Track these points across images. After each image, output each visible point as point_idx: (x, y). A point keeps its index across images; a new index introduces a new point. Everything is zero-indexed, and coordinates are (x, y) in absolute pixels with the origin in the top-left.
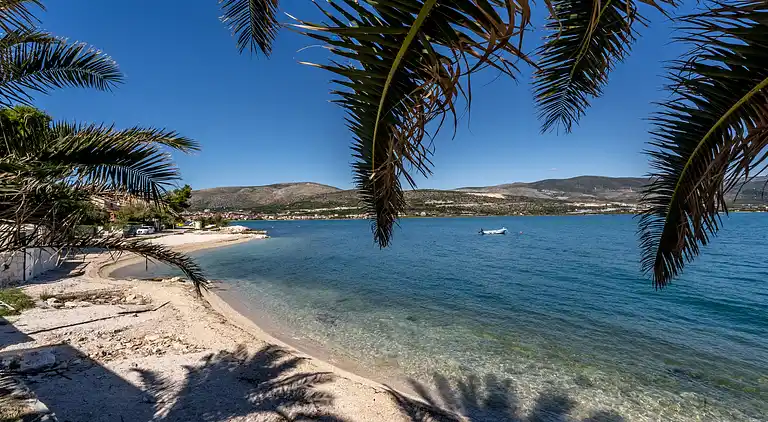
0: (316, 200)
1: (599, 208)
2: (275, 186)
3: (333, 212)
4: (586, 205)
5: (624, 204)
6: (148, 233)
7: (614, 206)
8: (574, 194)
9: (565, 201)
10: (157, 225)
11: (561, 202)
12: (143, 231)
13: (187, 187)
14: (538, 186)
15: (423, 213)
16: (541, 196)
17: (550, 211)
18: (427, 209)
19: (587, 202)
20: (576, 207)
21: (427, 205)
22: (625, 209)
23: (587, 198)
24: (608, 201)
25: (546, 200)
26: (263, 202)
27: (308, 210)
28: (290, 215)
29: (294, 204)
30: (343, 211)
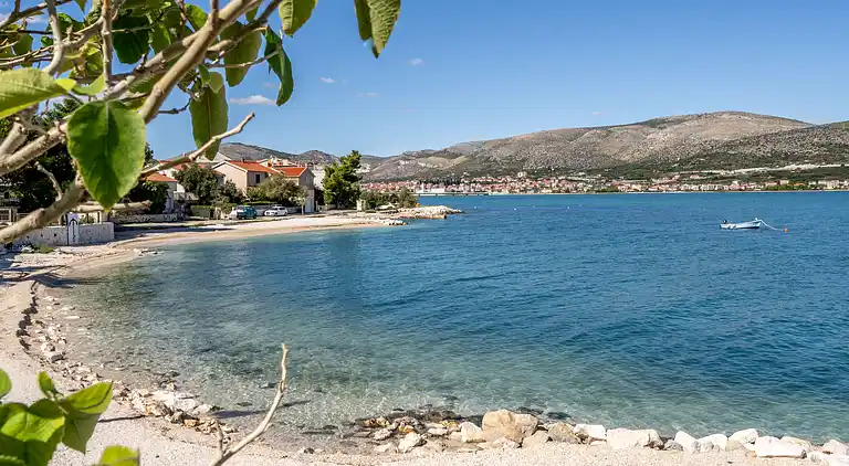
0: (741, 149)
2: (653, 124)
3: (778, 176)
13: (355, 153)
26: (626, 158)
27: (723, 173)
28: (679, 181)
29: (687, 161)
30: (805, 171)
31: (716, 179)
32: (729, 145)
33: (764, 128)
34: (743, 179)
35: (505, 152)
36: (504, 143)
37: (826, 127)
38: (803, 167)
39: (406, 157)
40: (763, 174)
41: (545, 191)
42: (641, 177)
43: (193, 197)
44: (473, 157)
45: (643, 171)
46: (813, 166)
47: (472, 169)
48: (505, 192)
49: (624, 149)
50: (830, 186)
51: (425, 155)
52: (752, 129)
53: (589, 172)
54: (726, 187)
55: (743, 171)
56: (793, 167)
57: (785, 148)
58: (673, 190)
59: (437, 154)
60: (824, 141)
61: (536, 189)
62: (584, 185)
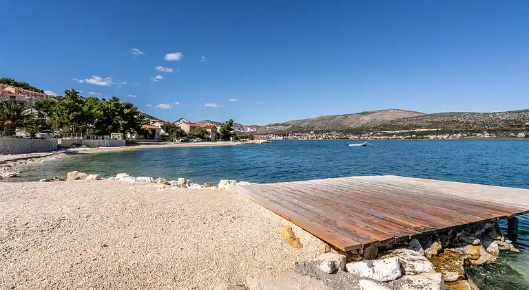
0: (397, 123)
2: (363, 114)
13: (231, 120)
26: (352, 126)
27: (389, 132)
28: (372, 135)
29: (377, 127)
30: (422, 132)
31: (387, 134)
32: (392, 122)
33: (407, 115)
34: (398, 135)
35: (306, 124)
36: (305, 121)
37: (432, 115)
38: (422, 130)
39: (269, 126)
40: (406, 133)
41: (320, 139)
42: (358, 133)
43: (167, 134)
44: (294, 126)
45: (358, 131)
46: (425, 130)
47: (294, 130)
48: (305, 139)
49: (351, 123)
50: (432, 137)
51: (276, 125)
52: (402, 115)
53: (338, 132)
54: (391, 138)
55: (398, 132)
56: (418, 130)
57: (415, 123)
58: (370, 139)
59: (280, 125)
60: (430, 120)
61: (317, 138)
62: (335, 136)
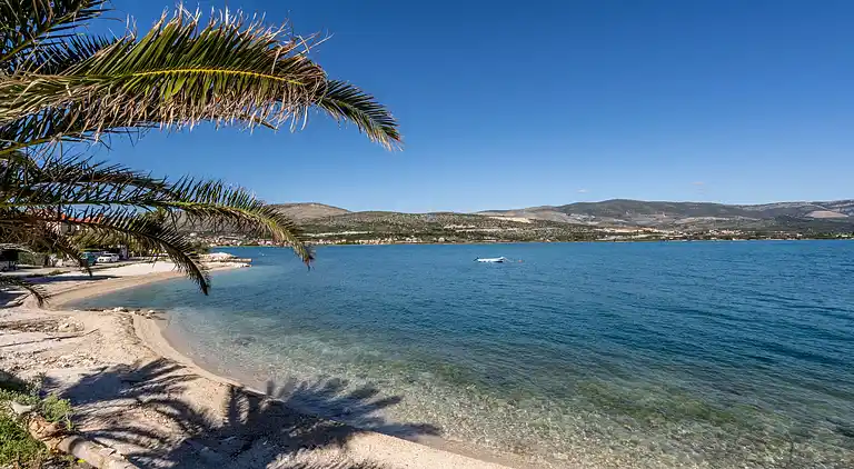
1: (630, 234)
3: (341, 237)
4: (617, 231)
5: (656, 231)
6: (111, 262)
7: (645, 232)
8: (604, 219)
9: (596, 227)
10: (124, 253)
11: (591, 227)
12: (105, 259)
14: (567, 209)
15: (442, 239)
16: (570, 221)
17: (579, 237)
18: (446, 234)
19: (617, 228)
20: (606, 233)
21: (446, 229)
22: (657, 236)
23: (618, 223)
24: (641, 226)
25: (575, 226)
27: (314, 235)
32: (316, 220)
34: (325, 239)
38: (351, 233)
40: (333, 236)
46: (356, 233)
50: (364, 242)
52: (327, 212)
54: (316, 243)
55: (324, 235)
56: (347, 233)
57: (342, 223)
60: (359, 220)
